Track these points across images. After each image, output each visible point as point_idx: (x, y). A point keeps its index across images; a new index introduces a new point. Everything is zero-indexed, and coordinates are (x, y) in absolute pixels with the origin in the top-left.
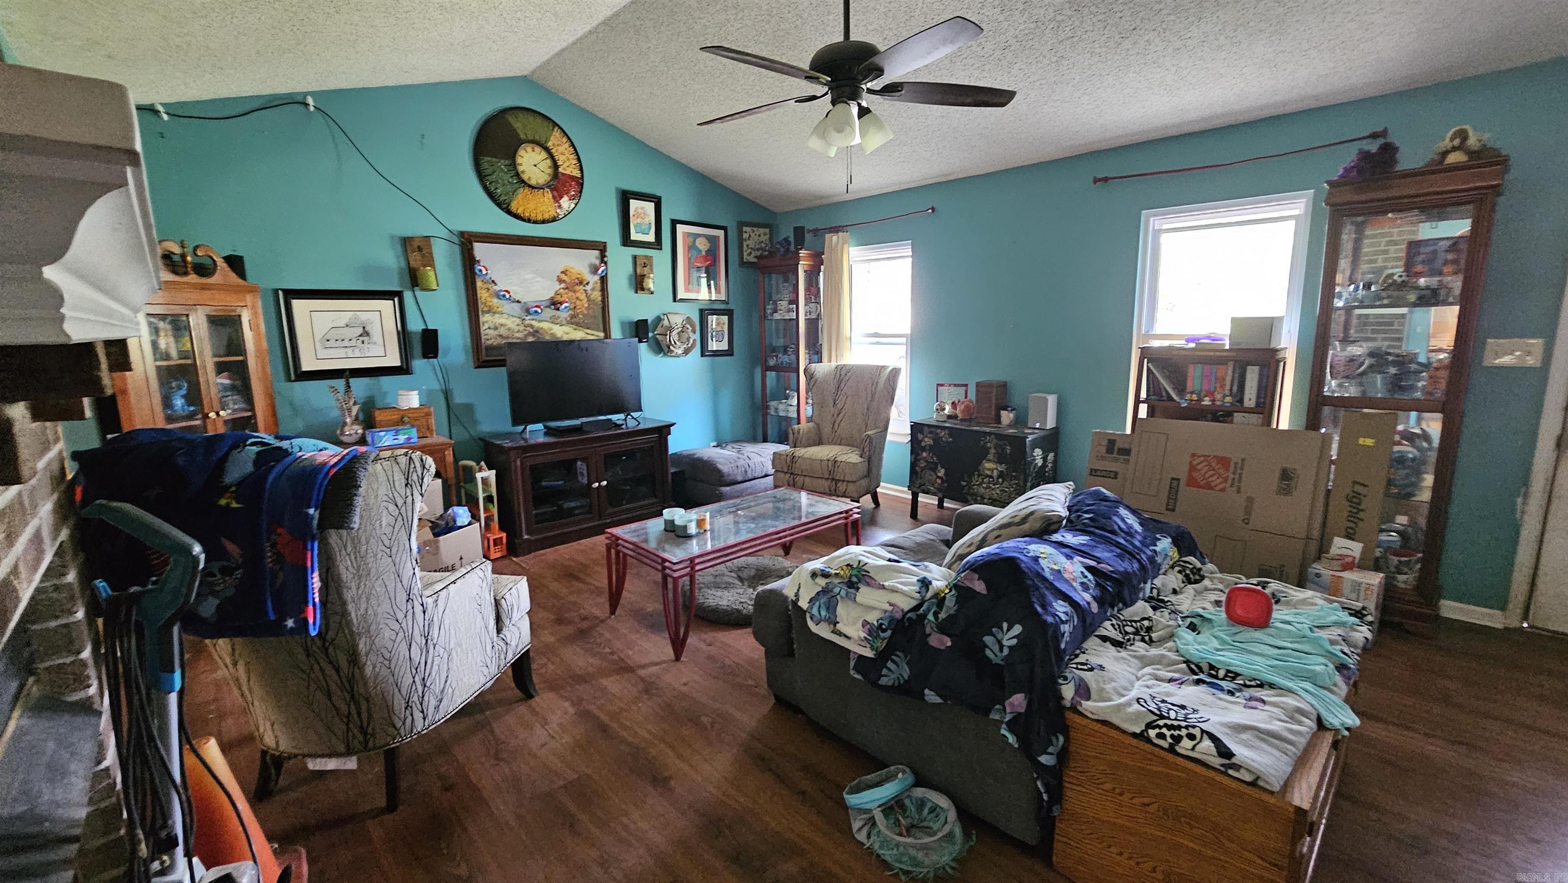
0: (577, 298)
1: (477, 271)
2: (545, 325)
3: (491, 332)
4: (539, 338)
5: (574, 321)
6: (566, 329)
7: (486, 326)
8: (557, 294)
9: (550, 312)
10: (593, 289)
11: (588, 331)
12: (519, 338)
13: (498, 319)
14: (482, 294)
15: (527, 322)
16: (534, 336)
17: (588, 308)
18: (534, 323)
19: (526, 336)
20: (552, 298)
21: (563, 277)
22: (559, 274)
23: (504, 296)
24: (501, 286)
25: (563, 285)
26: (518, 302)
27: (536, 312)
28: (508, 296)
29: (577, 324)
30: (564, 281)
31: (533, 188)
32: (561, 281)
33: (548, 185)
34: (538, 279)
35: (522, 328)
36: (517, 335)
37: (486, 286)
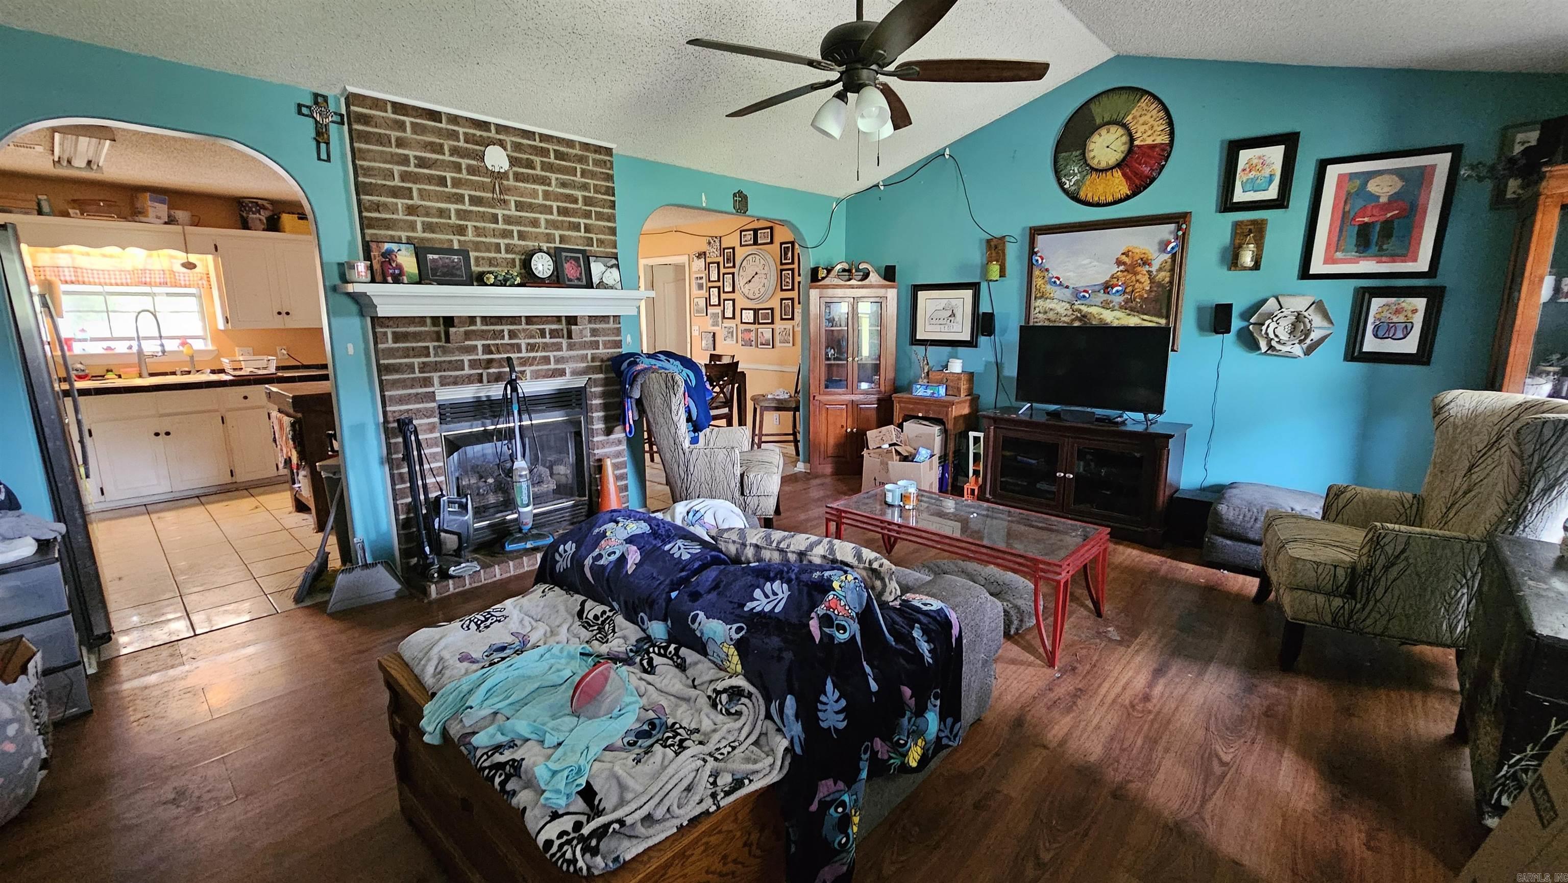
0: (1137, 281)
1: (1034, 262)
2: (1094, 310)
3: (1041, 315)
4: (1085, 323)
5: (1129, 307)
6: (1118, 314)
7: (1037, 310)
8: (1112, 277)
9: (1102, 296)
10: (1160, 270)
11: (1145, 317)
12: (1065, 322)
13: (1049, 304)
14: (1038, 282)
15: (1075, 307)
16: (1080, 320)
17: (1151, 291)
18: (1083, 308)
19: (1073, 320)
20: (1107, 282)
21: (1124, 258)
22: (1119, 255)
23: (1055, 282)
24: (1054, 273)
25: (1122, 268)
26: (1067, 287)
27: (1084, 296)
28: (1058, 282)
29: (1132, 309)
30: (1124, 264)
31: (1102, 171)
32: (1119, 263)
33: (1119, 165)
34: (1095, 263)
35: (1070, 312)
36: (1063, 319)
37: (1042, 274)
